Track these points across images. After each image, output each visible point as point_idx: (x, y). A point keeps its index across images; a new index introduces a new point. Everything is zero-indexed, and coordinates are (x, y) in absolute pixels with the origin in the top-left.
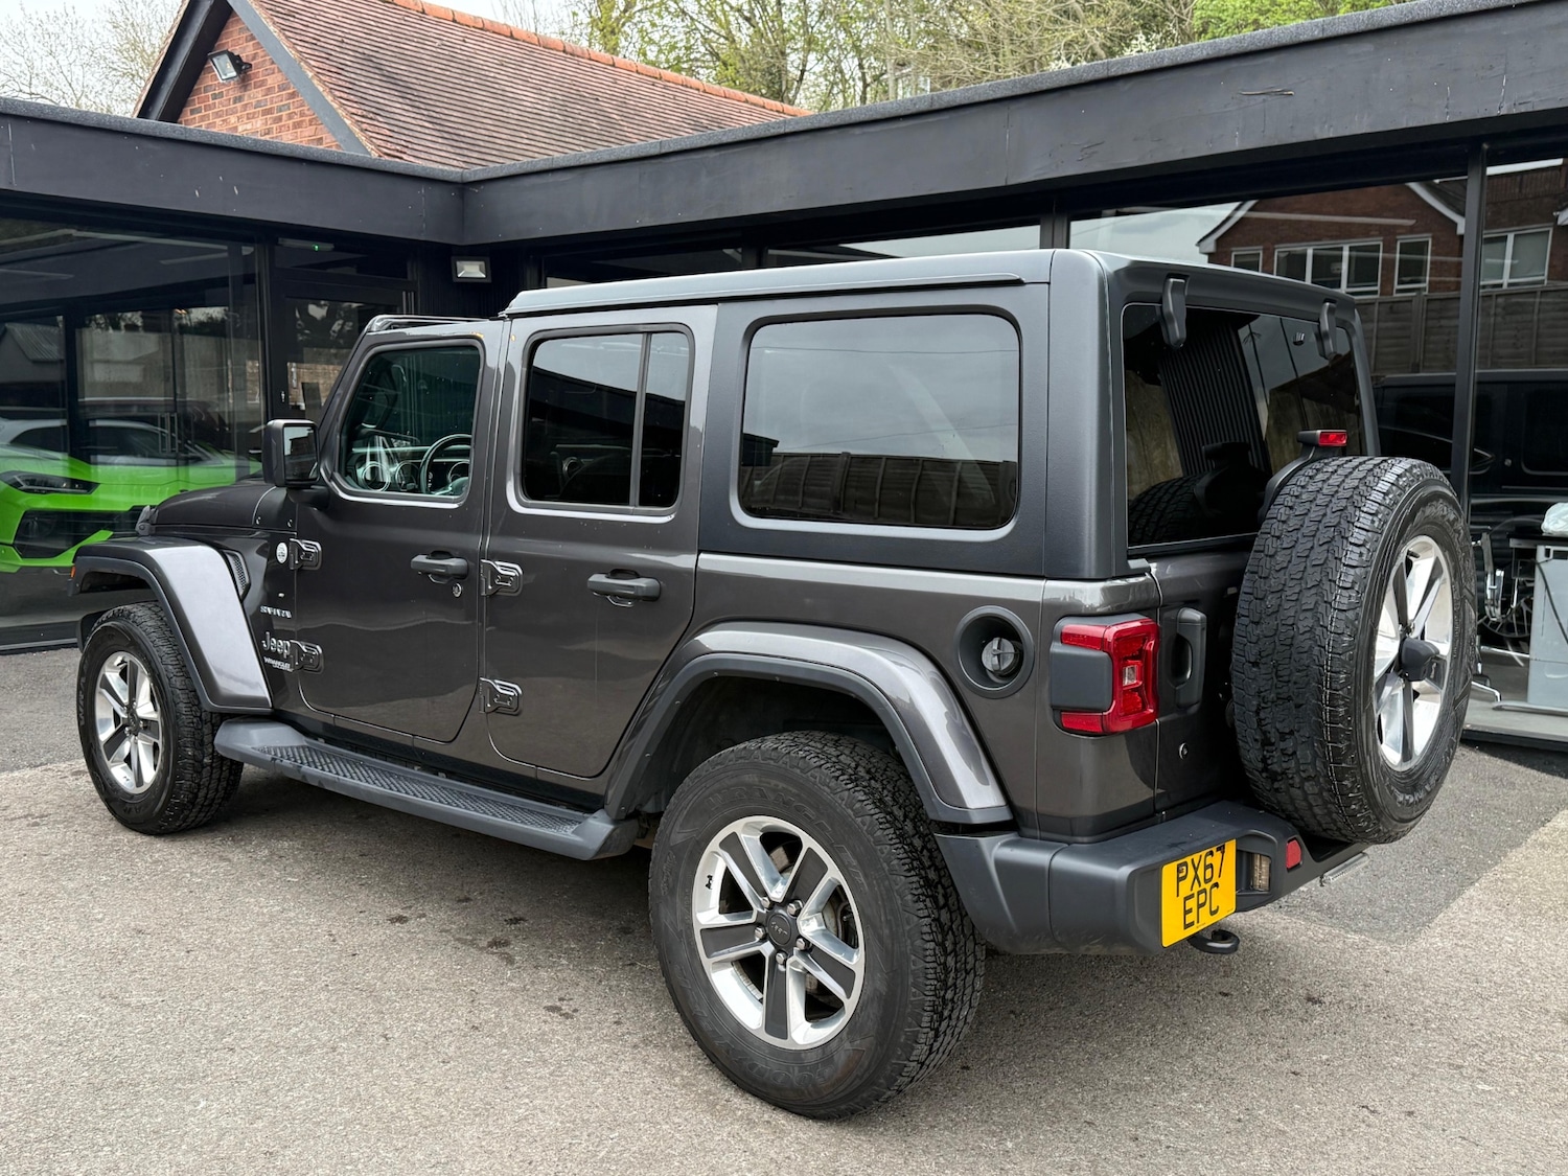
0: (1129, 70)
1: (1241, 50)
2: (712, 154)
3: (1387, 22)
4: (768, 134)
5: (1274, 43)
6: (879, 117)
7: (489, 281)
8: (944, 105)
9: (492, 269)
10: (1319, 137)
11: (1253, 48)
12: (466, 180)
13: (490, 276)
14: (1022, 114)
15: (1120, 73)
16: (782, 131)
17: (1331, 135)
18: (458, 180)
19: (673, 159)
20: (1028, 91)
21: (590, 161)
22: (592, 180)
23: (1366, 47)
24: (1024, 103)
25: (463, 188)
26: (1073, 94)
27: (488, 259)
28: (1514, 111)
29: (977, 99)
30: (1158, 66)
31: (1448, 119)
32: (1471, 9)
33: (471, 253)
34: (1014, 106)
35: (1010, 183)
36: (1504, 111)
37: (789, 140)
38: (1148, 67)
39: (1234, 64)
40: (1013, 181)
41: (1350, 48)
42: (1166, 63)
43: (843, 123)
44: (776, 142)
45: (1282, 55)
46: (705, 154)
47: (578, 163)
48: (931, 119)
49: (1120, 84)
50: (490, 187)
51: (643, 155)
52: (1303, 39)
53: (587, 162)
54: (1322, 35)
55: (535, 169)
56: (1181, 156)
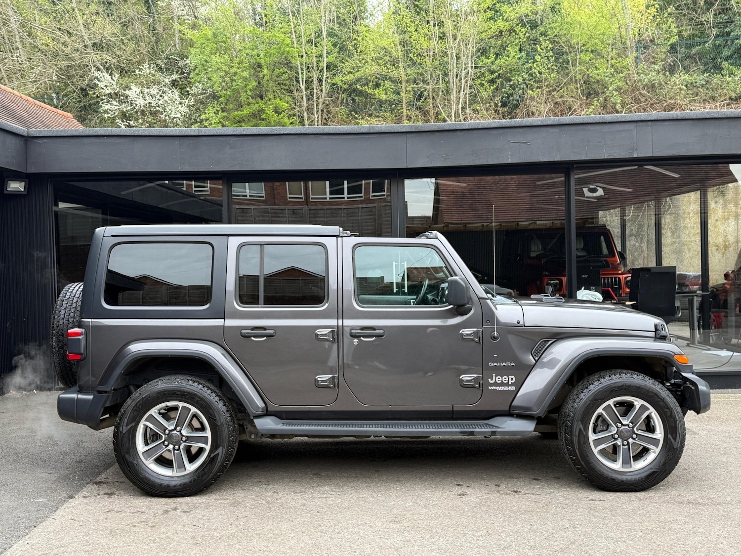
0: (464, 128)
1: (511, 126)
4: (273, 133)
5: (524, 125)
6: (340, 132)
8: (376, 131)
10: (542, 161)
11: (515, 125)
12: (31, 135)
16: (282, 132)
18: (26, 135)
19: (204, 138)
21: (143, 134)
22: (139, 145)
23: (556, 130)
24: (414, 135)
25: (27, 139)
26: (437, 134)
27: (28, 180)
28: (609, 158)
29: (393, 131)
32: (594, 122)
33: (17, 176)
34: (408, 135)
35: (409, 167)
36: (605, 158)
37: (284, 137)
38: (473, 127)
39: (506, 130)
40: (410, 166)
41: (551, 130)
42: (480, 127)
44: (275, 137)
45: (525, 129)
46: (228, 138)
47: (133, 134)
48: (366, 136)
49: (458, 132)
50: (52, 141)
51: (186, 134)
52: (534, 124)
53: (140, 134)
54: (541, 124)
55: (96, 134)
56: (487, 163)
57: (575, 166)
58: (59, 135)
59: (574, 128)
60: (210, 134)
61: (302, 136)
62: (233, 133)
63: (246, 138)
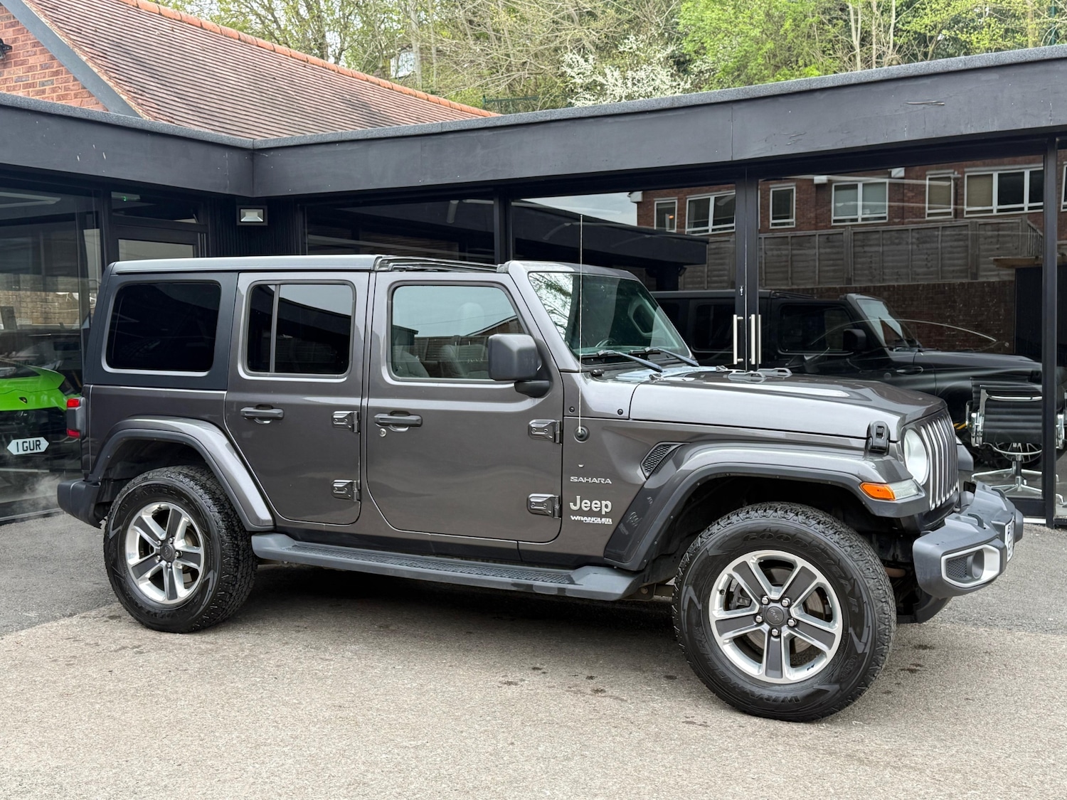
0: (825, 85)
1: (907, 75)
2: (487, 133)
3: (1008, 61)
4: (537, 120)
6: (629, 111)
7: (266, 224)
8: (682, 105)
9: (268, 216)
10: (964, 133)
11: (916, 73)
12: (256, 147)
13: (266, 220)
14: (742, 112)
15: (819, 87)
16: (548, 118)
17: (973, 132)
18: (251, 147)
19: (451, 136)
20: (748, 97)
21: (377, 136)
22: (374, 151)
23: (993, 76)
24: (744, 105)
25: (254, 154)
26: (781, 100)
27: (266, 207)
29: (708, 101)
30: (847, 83)
31: (1052, 124)
33: (252, 203)
34: (736, 107)
35: (735, 159)
37: (553, 125)
38: (840, 84)
39: (901, 84)
40: (737, 158)
41: (984, 77)
42: (853, 81)
43: (599, 114)
44: (541, 126)
45: (936, 79)
46: (480, 133)
47: (365, 137)
48: (670, 114)
49: (817, 95)
50: (280, 153)
51: (426, 132)
52: (951, 69)
53: (374, 136)
54: (964, 68)
55: (325, 140)
56: (865, 144)
57: (1057, 140)
58: (285, 144)
59: (1028, 69)
60: (456, 129)
61: (577, 122)
62: (485, 126)
63: (502, 131)
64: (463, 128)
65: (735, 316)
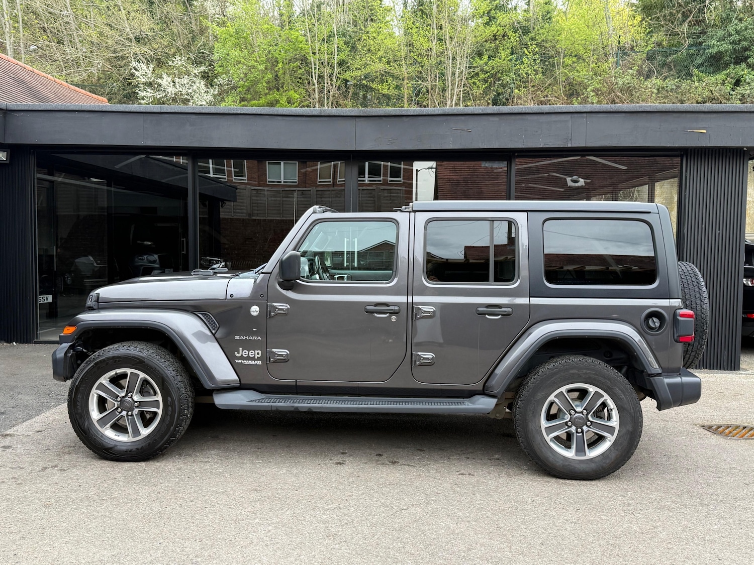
0: (409, 114)
1: (453, 113)
2: (194, 116)
3: (504, 112)
4: (230, 112)
5: (465, 113)
6: (293, 114)
7: (8, 162)
8: (325, 114)
9: (11, 157)
10: (481, 147)
11: (458, 113)
12: (9, 109)
13: (9, 160)
14: (361, 123)
15: (406, 114)
16: (239, 112)
17: (485, 147)
18: (5, 108)
19: (167, 116)
20: (366, 115)
21: (110, 110)
23: (496, 119)
25: (6, 113)
26: (384, 119)
27: (9, 150)
28: (544, 147)
29: (342, 114)
30: (421, 114)
31: (524, 147)
32: (531, 112)
34: (357, 119)
35: (356, 149)
36: (541, 146)
37: (241, 116)
38: (417, 114)
39: (449, 118)
40: (358, 149)
42: (425, 114)
43: (273, 114)
44: (233, 116)
45: (467, 117)
46: (188, 116)
47: (101, 110)
48: (318, 119)
49: (404, 118)
50: (28, 114)
51: (149, 111)
52: (476, 113)
53: (107, 110)
54: (482, 113)
55: (68, 109)
56: (430, 148)
57: (516, 154)
58: (34, 109)
59: (513, 117)
60: (171, 111)
61: (258, 116)
62: (193, 112)
63: (205, 117)
64: (177, 111)
65: (346, 239)
